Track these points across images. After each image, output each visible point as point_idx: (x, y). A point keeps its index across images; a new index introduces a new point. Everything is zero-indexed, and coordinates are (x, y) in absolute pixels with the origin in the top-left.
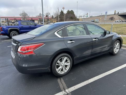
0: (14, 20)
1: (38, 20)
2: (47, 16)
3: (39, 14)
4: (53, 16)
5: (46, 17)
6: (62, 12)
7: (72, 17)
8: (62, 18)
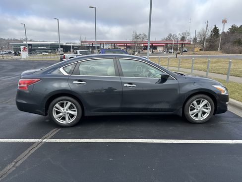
0: (124, 46)
1: (163, 46)
2: (183, 39)
3: (168, 35)
4: (195, 39)
5: (181, 40)
6: (216, 30)
7: (240, 40)
8: (214, 43)
